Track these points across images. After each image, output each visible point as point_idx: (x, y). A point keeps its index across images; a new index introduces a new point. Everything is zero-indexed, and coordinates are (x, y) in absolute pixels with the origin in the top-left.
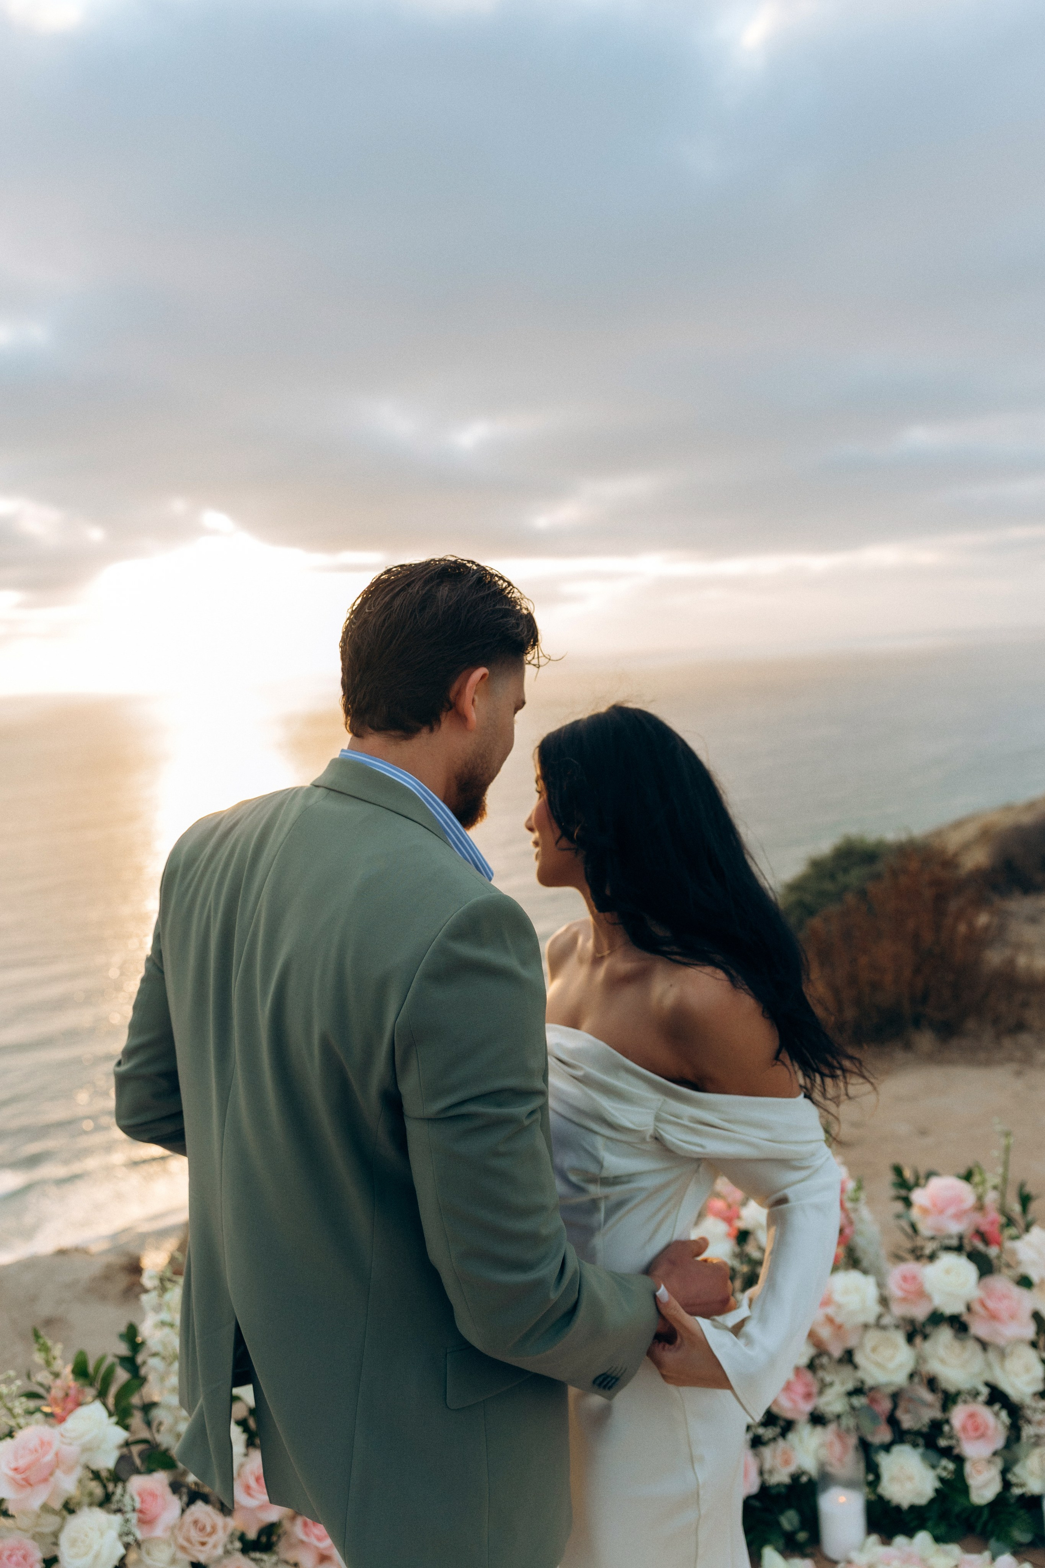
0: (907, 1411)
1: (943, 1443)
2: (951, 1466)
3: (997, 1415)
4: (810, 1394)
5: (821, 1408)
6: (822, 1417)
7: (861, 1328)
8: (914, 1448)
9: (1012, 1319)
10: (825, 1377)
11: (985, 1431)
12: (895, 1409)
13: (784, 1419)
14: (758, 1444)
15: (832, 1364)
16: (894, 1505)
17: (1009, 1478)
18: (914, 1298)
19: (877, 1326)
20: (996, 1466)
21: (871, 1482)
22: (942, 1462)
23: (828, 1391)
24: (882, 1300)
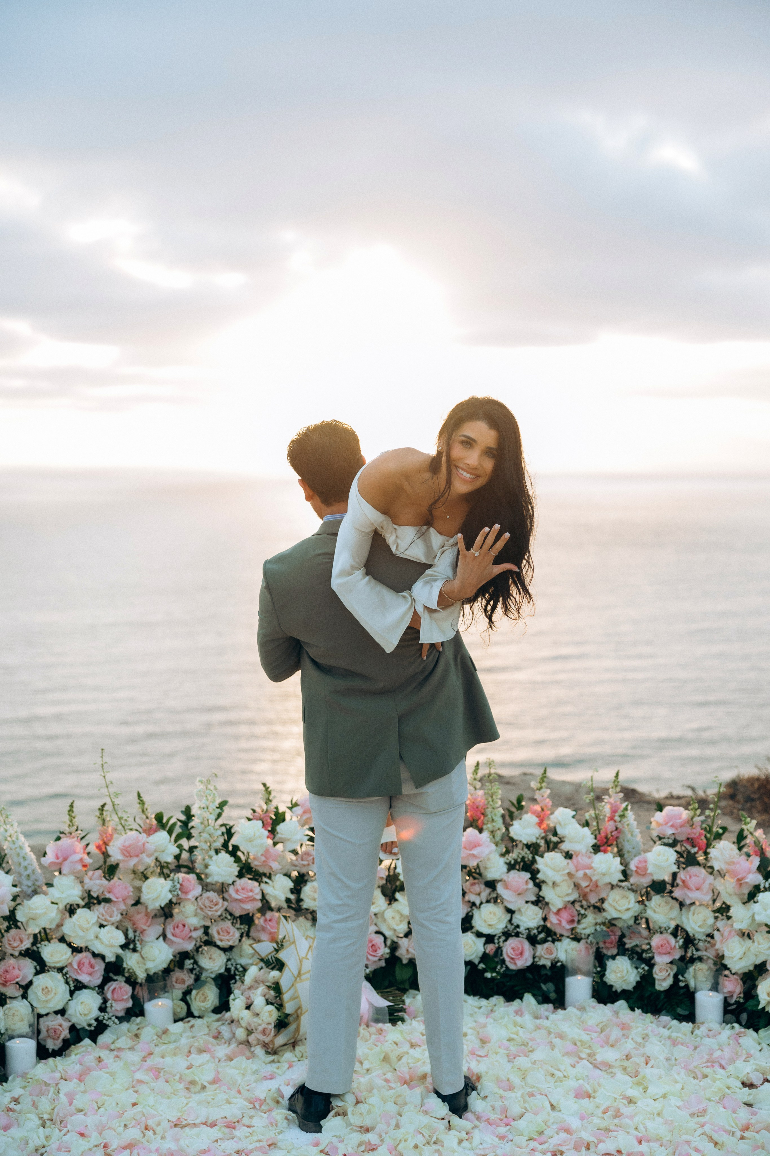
0: (630, 938)
1: (644, 955)
2: (646, 968)
3: (676, 942)
4: (572, 921)
5: (578, 931)
6: (579, 937)
7: (610, 886)
8: (630, 959)
9: (698, 889)
10: (583, 912)
11: (668, 950)
12: (623, 936)
13: (555, 934)
14: (533, 940)
15: (589, 907)
16: (614, 989)
17: (680, 977)
18: (642, 871)
19: (617, 885)
20: (671, 969)
21: (598, 972)
22: (643, 966)
23: (583, 921)
24: (624, 873)
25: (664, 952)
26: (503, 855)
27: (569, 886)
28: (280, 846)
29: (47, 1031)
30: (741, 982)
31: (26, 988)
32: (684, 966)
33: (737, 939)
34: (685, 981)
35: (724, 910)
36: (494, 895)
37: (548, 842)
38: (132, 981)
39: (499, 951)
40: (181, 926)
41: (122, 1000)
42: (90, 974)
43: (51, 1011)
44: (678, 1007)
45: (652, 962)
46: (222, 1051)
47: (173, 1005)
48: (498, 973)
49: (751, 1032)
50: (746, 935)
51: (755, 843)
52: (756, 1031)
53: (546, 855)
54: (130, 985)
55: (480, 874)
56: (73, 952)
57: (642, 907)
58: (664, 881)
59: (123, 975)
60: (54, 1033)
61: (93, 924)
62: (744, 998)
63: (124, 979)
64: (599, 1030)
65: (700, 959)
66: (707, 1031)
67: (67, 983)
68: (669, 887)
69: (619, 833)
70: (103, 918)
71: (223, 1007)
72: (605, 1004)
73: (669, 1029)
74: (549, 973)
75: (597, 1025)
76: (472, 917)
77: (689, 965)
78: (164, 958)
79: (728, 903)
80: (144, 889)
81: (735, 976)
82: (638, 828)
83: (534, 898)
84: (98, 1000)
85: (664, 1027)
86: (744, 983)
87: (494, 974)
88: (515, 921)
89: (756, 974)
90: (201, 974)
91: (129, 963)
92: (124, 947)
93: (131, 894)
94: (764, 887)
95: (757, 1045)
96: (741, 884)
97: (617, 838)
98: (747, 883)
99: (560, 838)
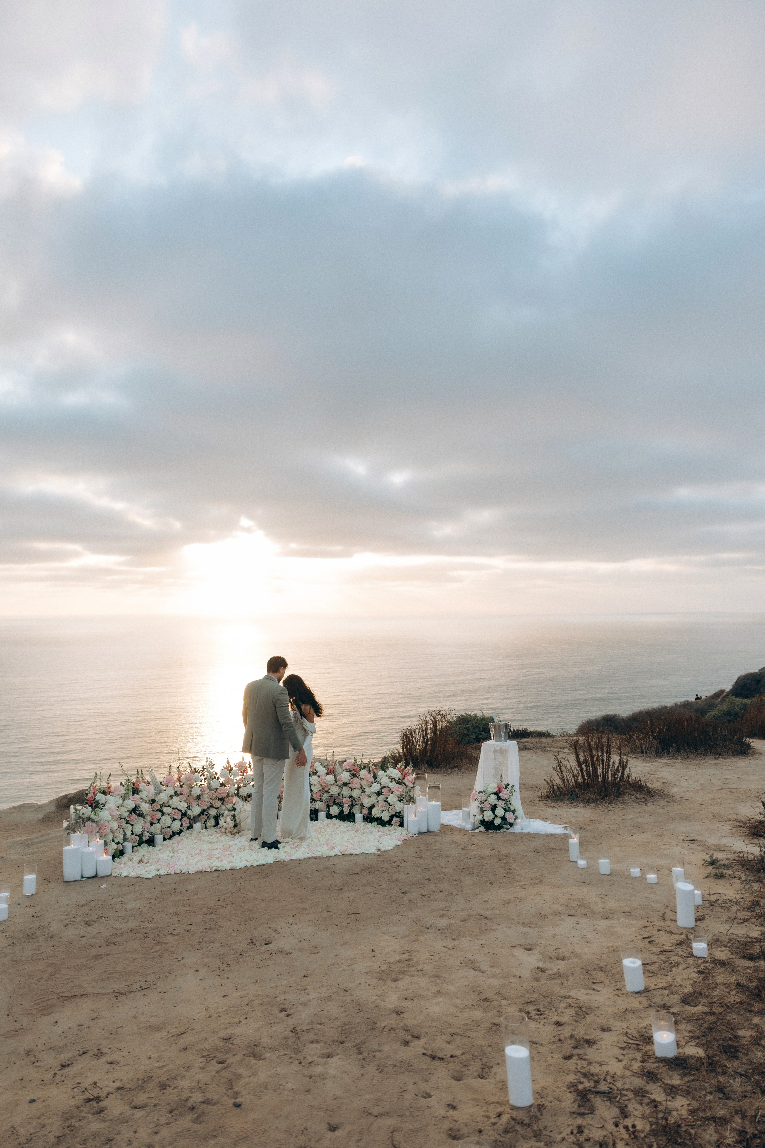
0: (337, 800)
2: (341, 808)
3: (350, 800)
4: (320, 796)
5: (322, 799)
7: (331, 785)
8: (336, 806)
9: (356, 784)
10: (323, 793)
12: (335, 799)
15: (325, 791)
16: (332, 815)
18: (340, 780)
19: (333, 785)
20: (348, 808)
21: (327, 810)
23: (323, 795)
24: (335, 781)
25: (346, 803)
27: (319, 786)
28: (232, 777)
31: (159, 820)
32: (352, 807)
33: (366, 797)
34: (352, 811)
35: (363, 789)
40: (203, 802)
41: (187, 823)
42: (177, 816)
43: (167, 827)
44: (350, 818)
45: (343, 806)
46: (218, 835)
47: (202, 825)
52: (370, 822)
54: (189, 819)
56: (172, 809)
57: (340, 790)
58: (346, 783)
60: (167, 833)
61: (178, 801)
62: (368, 814)
63: (187, 817)
64: (327, 826)
65: (357, 804)
66: (356, 824)
67: (171, 818)
68: (348, 784)
70: (180, 799)
71: (217, 824)
72: (329, 819)
73: (347, 825)
78: (198, 811)
79: (364, 787)
80: (192, 791)
81: (366, 808)
84: (180, 823)
85: (344, 823)
86: (369, 809)
89: (371, 807)
90: (209, 816)
91: (189, 812)
92: (187, 808)
93: (188, 792)
94: (374, 782)
95: (370, 827)
97: (334, 771)
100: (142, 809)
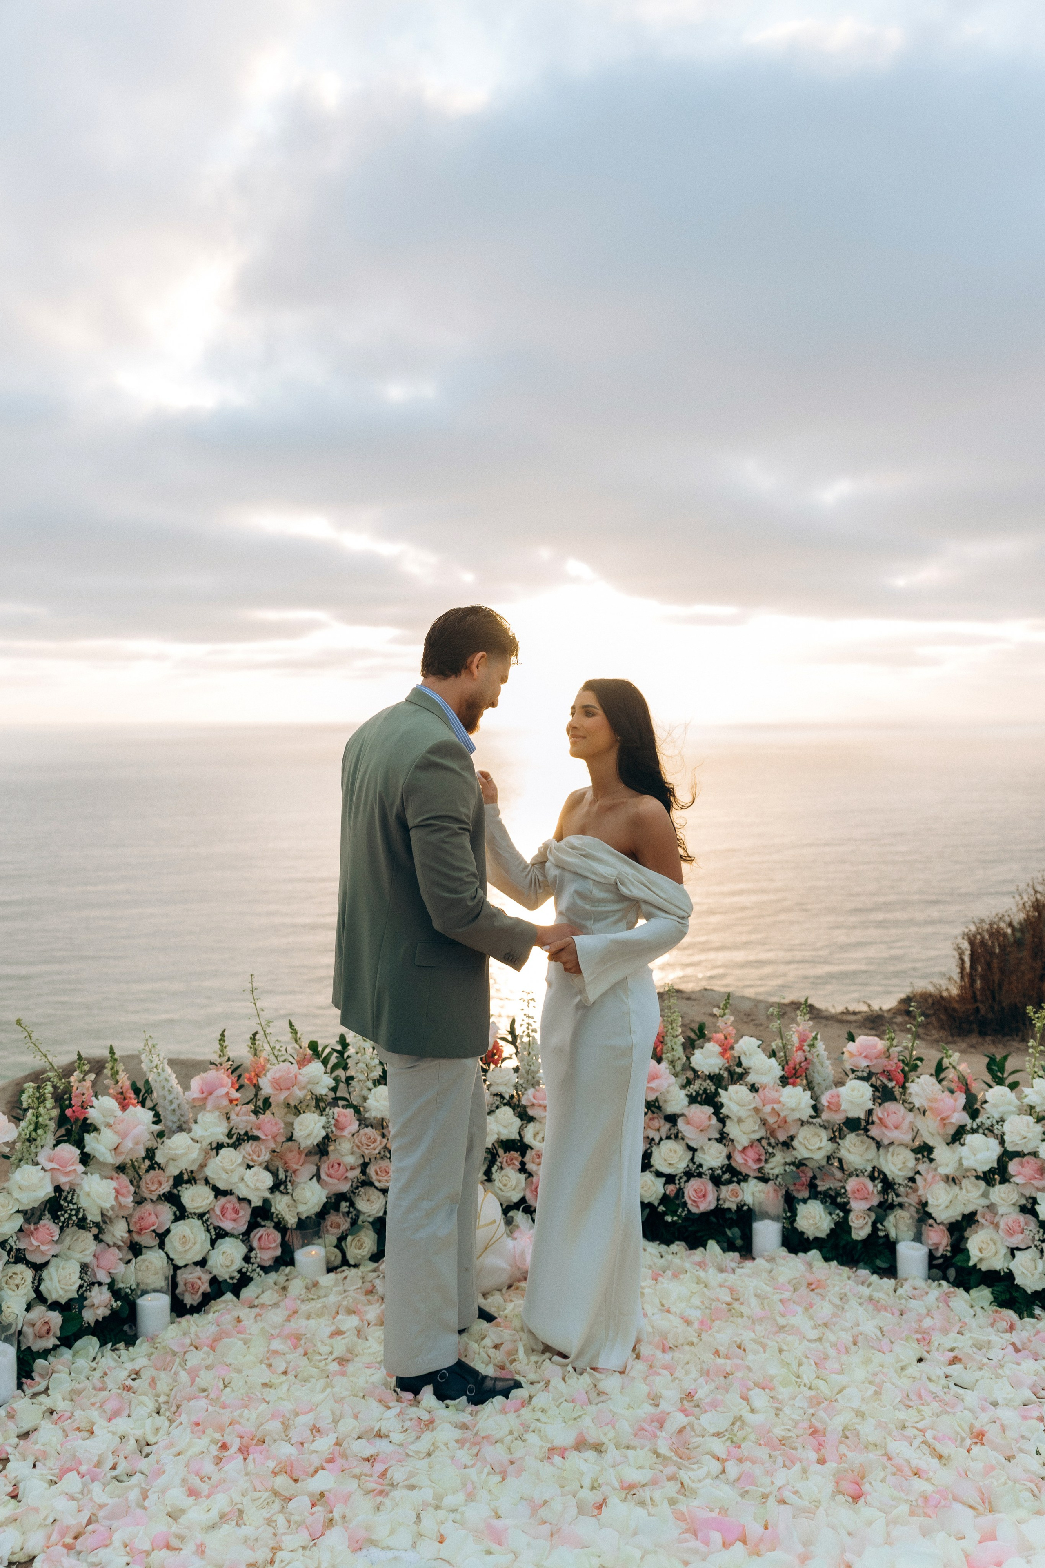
0: (823, 1180)
1: (839, 1200)
2: (841, 1214)
3: (875, 1186)
4: (759, 1160)
5: (766, 1170)
6: (766, 1177)
7: (800, 1123)
8: (822, 1203)
9: (896, 1128)
10: (770, 1150)
11: (866, 1195)
12: (816, 1178)
13: (740, 1173)
14: (717, 1181)
15: (777, 1144)
16: (805, 1236)
17: (879, 1226)
18: (835, 1107)
19: (808, 1122)
20: (869, 1217)
21: (789, 1218)
22: (838, 1211)
23: (772, 1160)
24: (815, 1108)
25: (861, 1197)
26: (683, 1087)
27: (755, 1122)
29: (185, 1284)
30: (947, 1233)
31: (162, 1237)
32: (883, 1213)
33: (942, 1184)
34: (885, 1230)
35: (924, 1151)
36: (674, 1131)
37: (731, 1073)
38: (281, 1227)
39: (680, 1192)
40: (336, 1166)
41: (269, 1248)
42: (235, 1220)
43: (190, 1262)
44: (877, 1258)
45: (848, 1207)
47: (326, 1252)
48: (679, 1216)
49: (961, 1292)
50: (951, 1180)
51: (959, 1078)
52: (967, 1290)
53: (731, 1088)
54: (279, 1231)
55: (659, 1108)
56: (216, 1197)
57: (835, 1145)
58: (859, 1119)
59: (272, 1220)
60: (192, 1287)
61: (239, 1165)
62: (952, 1251)
63: (273, 1224)
64: (792, 1289)
65: (901, 1205)
66: (911, 1289)
67: (208, 1231)
68: (863, 1123)
69: (809, 1063)
70: (250, 1158)
72: (796, 1254)
73: (869, 1285)
74: (735, 1218)
75: (789, 1283)
76: (651, 1154)
77: (888, 1211)
78: (316, 1201)
79: (931, 1144)
80: (296, 1126)
81: (941, 1227)
82: (828, 1059)
83: (718, 1136)
84: (243, 1250)
85: (863, 1283)
86: (951, 1234)
87: (675, 1218)
88: (696, 1159)
89: (964, 1224)
90: (357, 1217)
91: (279, 1207)
92: (273, 1189)
93: (282, 1130)
94: (972, 1128)
95: (970, 1310)
96: (945, 1124)
97: (807, 1069)
98: (952, 1123)
99: (744, 1069)
100: (84, 1202)
